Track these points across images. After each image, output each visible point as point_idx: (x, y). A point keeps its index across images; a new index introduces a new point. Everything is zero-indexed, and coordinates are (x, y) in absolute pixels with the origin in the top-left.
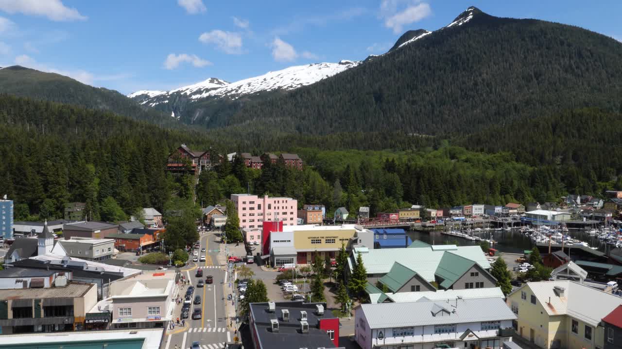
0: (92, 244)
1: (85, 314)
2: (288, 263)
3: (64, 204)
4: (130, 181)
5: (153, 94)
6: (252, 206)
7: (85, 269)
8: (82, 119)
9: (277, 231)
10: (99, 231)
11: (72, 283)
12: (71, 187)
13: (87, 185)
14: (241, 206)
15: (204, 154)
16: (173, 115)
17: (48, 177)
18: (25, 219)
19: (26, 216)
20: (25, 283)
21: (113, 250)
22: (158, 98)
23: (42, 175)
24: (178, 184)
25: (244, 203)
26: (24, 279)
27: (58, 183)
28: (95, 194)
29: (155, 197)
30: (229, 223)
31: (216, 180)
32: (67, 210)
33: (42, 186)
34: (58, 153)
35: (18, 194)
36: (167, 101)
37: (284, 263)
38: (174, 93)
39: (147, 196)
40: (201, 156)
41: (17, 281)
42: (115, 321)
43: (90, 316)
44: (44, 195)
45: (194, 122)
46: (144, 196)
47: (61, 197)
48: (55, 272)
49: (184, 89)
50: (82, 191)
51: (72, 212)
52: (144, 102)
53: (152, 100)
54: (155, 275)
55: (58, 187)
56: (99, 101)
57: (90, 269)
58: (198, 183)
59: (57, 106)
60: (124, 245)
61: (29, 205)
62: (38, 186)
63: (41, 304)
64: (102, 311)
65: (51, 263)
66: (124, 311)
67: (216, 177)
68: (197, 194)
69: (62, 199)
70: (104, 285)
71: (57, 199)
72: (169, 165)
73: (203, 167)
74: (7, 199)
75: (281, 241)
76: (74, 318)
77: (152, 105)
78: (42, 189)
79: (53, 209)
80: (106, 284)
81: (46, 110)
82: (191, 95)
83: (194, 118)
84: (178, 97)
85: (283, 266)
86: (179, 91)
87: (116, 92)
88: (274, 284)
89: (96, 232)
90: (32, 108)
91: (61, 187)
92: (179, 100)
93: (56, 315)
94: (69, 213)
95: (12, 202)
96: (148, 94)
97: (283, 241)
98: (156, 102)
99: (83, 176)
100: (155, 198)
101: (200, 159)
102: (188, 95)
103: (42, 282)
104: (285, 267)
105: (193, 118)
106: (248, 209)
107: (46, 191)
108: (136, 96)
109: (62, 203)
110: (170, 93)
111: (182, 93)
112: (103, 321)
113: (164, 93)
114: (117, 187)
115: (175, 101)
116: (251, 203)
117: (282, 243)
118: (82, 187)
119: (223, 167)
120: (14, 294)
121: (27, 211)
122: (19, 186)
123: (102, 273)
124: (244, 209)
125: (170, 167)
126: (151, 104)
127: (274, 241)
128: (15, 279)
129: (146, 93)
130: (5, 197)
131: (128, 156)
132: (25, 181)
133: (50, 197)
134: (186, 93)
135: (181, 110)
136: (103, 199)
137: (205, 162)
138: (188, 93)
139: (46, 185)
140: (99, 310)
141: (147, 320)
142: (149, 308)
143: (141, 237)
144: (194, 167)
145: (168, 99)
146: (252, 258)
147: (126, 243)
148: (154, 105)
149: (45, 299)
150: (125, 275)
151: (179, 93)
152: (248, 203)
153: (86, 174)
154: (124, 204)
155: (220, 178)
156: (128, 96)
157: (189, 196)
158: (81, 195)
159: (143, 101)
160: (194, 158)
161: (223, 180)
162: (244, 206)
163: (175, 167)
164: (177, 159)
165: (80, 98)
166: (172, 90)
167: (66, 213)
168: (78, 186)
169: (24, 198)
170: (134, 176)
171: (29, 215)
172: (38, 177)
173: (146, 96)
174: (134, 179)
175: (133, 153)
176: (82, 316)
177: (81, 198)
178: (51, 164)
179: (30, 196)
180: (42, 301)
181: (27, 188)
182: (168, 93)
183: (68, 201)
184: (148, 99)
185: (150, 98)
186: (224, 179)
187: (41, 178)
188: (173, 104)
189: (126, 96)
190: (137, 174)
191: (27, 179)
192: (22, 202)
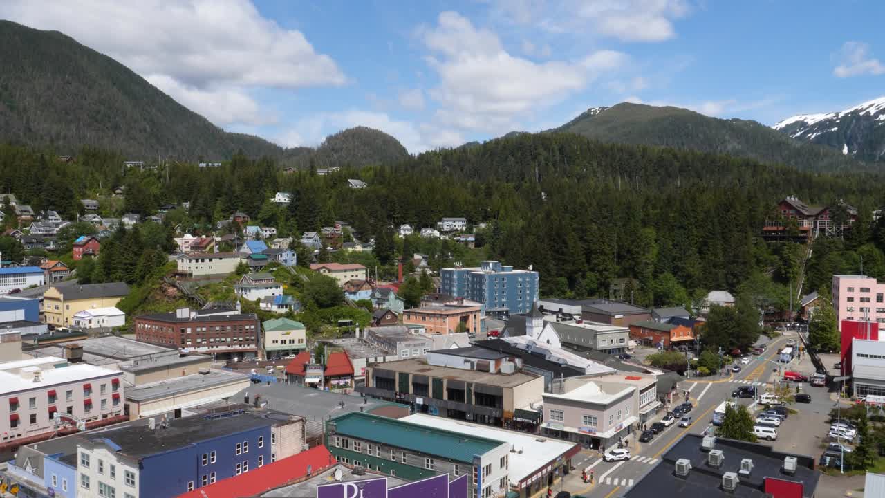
0: (596, 331)
1: (514, 410)
2: (875, 394)
3: (609, 280)
4: (700, 252)
5: (812, 119)
6: (865, 295)
7: (547, 358)
8: (688, 166)
9: (866, 338)
10: (621, 316)
11: (522, 372)
12: (620, 258)
13: (639, 256)
14: (843, 294)
15: (823, 211)
16: (845, 151)
17: (591, 244)
18: (563, 296)
19: (564, 292)
20: (472, 364)
21: (627, 343)
22: (821, 125)
23: (586, 241)
24: (776, 256)
25: (850, 289)
26: (472, 360)
27: (603, 253)
28: (651, 268)
29: (732, 274)
30: (817, 320)
31: (840, 252)
32: (612, 287)
33: (584, 256)
34: (606, 214)
35: (557, 265)
36: (836, 129)
37: (866, 393)
38: (848, 114)
39: (721, 273)
40: (820, 213)
41: (466, 361)
42: (544, 425)
43: (519, 413)
44: (586, 267)
45: (880, 158)
46: (716, 274)
47: (605, 270)
48: (506, 357)
49: (865, 105)
50: (633, 263)
51: (619, 291)
52: (799, 134)
53: (812, 129)
54: (628, 378)
55: (602, 257)
56: (727, 138)
57: (551, 360)
58: (810, 256)
59: (656, 151)
60: (651, 338)
61: (568, 279)
62: (578, 255)
63: (472, 389)
64: (534, 409)
65: (518, 346)
66: (555, 414)
67: (842, 246)
68: (806, 273)
69: (606, 273)
70: (554, 380)
71: (601, 272)
72: (765, 229)
73: (822, 231)
74: (532, 270)
75: (871, 356)
76: (503, 412)
77: (810, 137)
78: (584, 260)
79: (595, 286)
80: (557, 380)
81: (643, 158)
82: (877, 115)
83: (881, 152)
84: (854, 121)
85: (864, 398)
86: (857, 110)
87: (755, 123)
88: (826, 422)
89: (617, 317)
90: (626, 156)
91: (606, 258)
92: (855, 126)
93: (487, 405)
94: (615, 291)
95: (536, 273)
96: (806, 121)
97: (875, 356)
98: (817, 131)
99: (635, 244)
100: (732, 277)
101: (817, 219)
102: (872, 114)
103: (488, 366)
104: (868, 400)
105: (879, 152)
106: (857, 300)
107: (589, 262)
108: (787, 126)
109: (607, 278)
110: (841, 115)
111: (861, 114)
112: (531, 421)
113: (831, 116)
114: (680, 259)
115: (848, 127)
116: (862, 290)
117: (873, 359)
118: (633, 259)
119: (855, 231)
120: (453, 374)
121: (566, 286)
122: (558, 256)
123: (563, 366)
124: (851, 299)
125: (766, 231)
126: (809, 135)
127: (858, 355)
128: (464, 358)
129: (801, 119)
130: (531, 267)
131: (701, 216)
132: (565, 250)
133: (592, 270)
134: (869, 113)
135: (859, 140)
136: (659, 275)
137: (825, 223)
138: (873, 111)
139: (588, 254)
140: (531, 408)
141: (579, 431)
142: (584, 417)
143: (674, 329)
144: (805, 231)
145: (837, 125)
146: (822, 378)
147: (654, 336)
148: (813, 136)
149: (477, 385)
150: (588, 372)
151: (856, 113)
152: (857, 290)
153: (638, 241)
154: (688, 282)
155: (847, 250)
156: (774, 128)
157: (792, 276)
158: (632, 269)
159: (797, 132)
160: (808, 217)
161: (854, 253)
162: (850, 295)
163: (774, 231)
164: (775, 220)
165: (701, 136)
166: (843, 110)
167: (611, 291)
168: (629, 256)
169: (563, 269)
170: (705, 244)
171: (568, 291)
172: (580, 244)
173: (802, 124)
174: (705, 248)
175: (707, 212)
176: (511, 411)
177: (630, 271)
178: (596, 227)
179: (569, 268)
180: (473, 385)
181: (566, 257)
182: (837, 115)
183: (616, 276)
184: (805, 128)
185: (808, 127)
186: (855, 251)
187: (584, 246)
188: (845, 132)
189: (769, 127)
190: (710, 242)
191: (566, 247)
192: (561, 276)
